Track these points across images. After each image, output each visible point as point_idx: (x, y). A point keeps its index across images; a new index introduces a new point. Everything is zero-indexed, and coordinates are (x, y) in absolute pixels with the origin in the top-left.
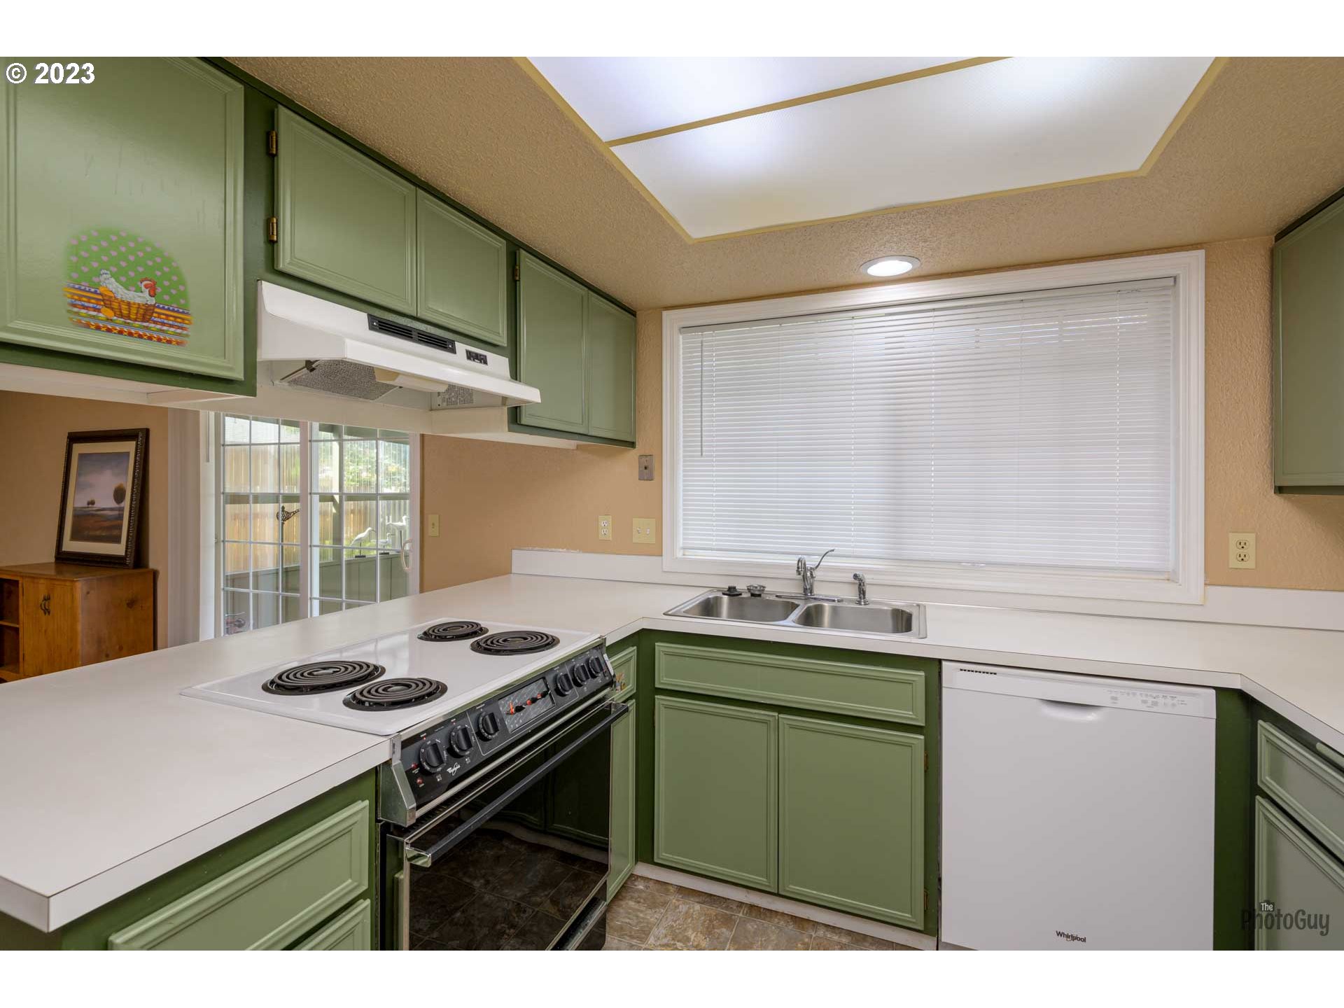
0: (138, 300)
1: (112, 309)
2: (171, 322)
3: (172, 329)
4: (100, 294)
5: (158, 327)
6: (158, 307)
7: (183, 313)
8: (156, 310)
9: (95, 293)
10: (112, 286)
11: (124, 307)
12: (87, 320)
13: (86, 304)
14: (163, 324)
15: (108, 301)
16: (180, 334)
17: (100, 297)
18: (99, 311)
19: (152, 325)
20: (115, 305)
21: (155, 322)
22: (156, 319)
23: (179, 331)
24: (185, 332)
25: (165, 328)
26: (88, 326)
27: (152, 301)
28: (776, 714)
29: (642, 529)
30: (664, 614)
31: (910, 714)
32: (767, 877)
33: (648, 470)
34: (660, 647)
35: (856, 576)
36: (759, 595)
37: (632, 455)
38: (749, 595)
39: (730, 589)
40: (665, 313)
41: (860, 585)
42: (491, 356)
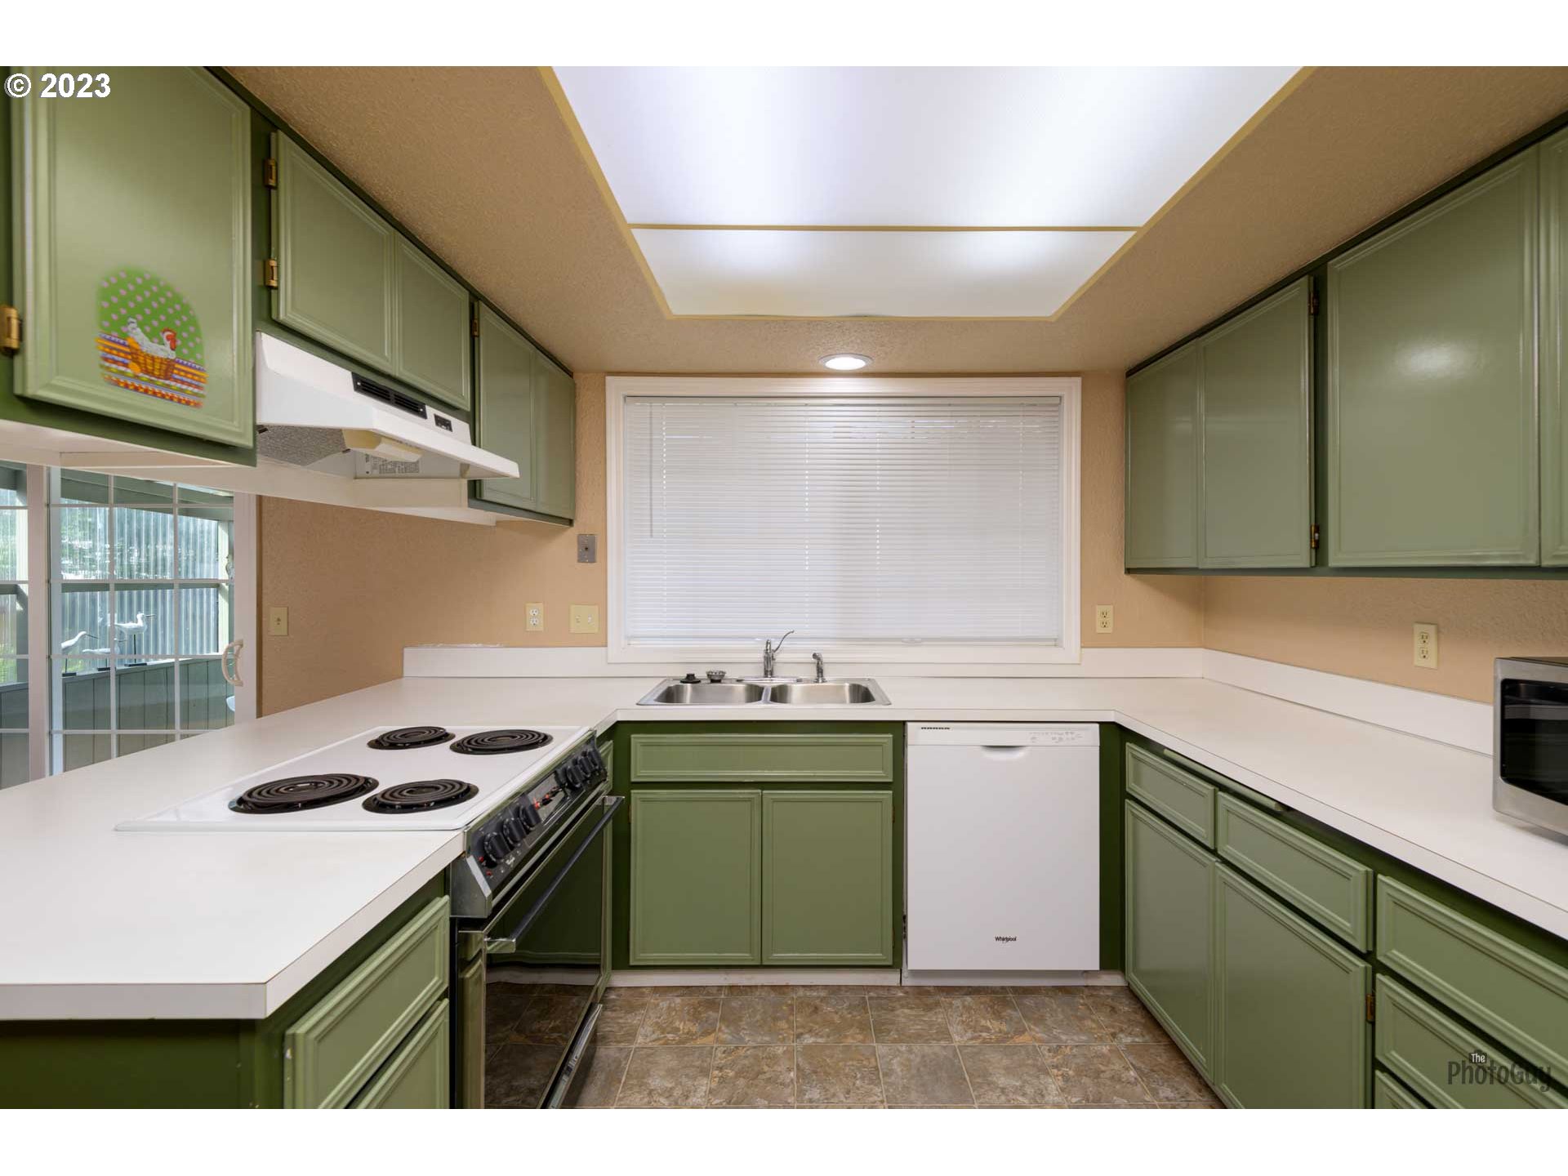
0: (162, 355)
1: (139, 363)
2: (189, 380)
3: (190, 389)
4: (129, 346)
5: (179, 385)
6: (178, 362)
7: (199, 369)
8: (177, 366)
9: (124, 345)
10: (138, 337)
11: (149, 361)
12: (118, 376)
13: (116, 358)
14: (183, 382)
15: (135, 354)
16: (196, 394)
17: (128, 350)
18: (126, 365)
19: (173, 383)
20: (141, 359)
21: (176, 380)
22: (177, 377)
23: (196, 390)
24: (201, 392)
25: (184, 387)
26: (117, 383)
27: (172, 355)
28: (760, 791)
29: (582, 618)
30: (637, 704)
31: (880, 772)
32: (751, 952)
33: (589, 550)
34: (636, 739)
35: (815, 656)
36: (719, 681)
37: (572, 533)
38: (709, 681)
39: (688, 676)
40: (609, 379)
41: (818, 664)
42: (454, 421)
